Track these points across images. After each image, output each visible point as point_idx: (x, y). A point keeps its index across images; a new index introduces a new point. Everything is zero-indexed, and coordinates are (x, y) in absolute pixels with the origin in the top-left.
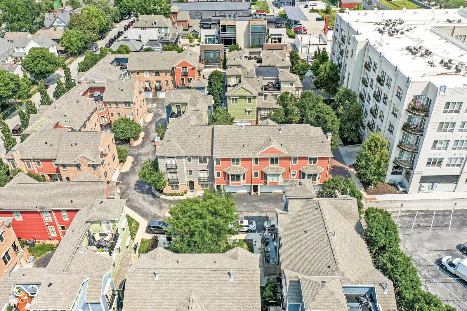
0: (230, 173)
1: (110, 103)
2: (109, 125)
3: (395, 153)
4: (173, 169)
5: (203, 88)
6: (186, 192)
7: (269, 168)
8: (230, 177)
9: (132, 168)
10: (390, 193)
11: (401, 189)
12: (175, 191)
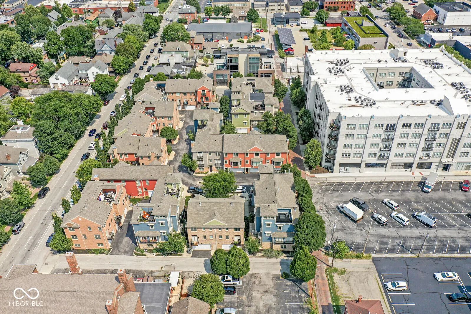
0: (233, 161)
1: (159, 117)
2: (157, 131)
3: (326, 150)
4: (201, 159)
5: (217, 109)
6: (208, 172)
7: (254, 158)
8: (233, 163)
9: (175, 158)
10: (324, 172)
11: (330, 171)
12: (202, 171)
